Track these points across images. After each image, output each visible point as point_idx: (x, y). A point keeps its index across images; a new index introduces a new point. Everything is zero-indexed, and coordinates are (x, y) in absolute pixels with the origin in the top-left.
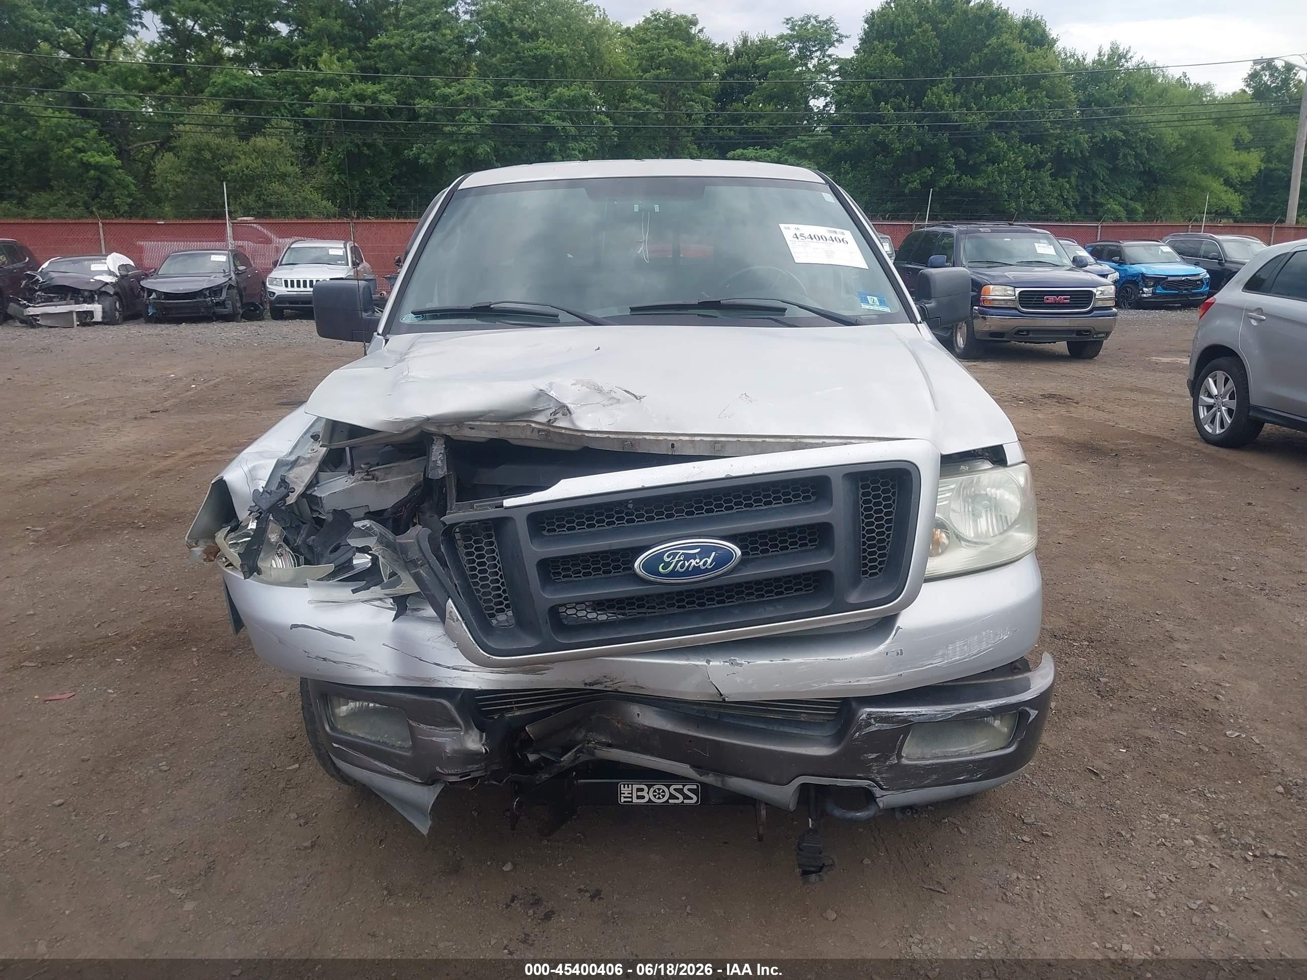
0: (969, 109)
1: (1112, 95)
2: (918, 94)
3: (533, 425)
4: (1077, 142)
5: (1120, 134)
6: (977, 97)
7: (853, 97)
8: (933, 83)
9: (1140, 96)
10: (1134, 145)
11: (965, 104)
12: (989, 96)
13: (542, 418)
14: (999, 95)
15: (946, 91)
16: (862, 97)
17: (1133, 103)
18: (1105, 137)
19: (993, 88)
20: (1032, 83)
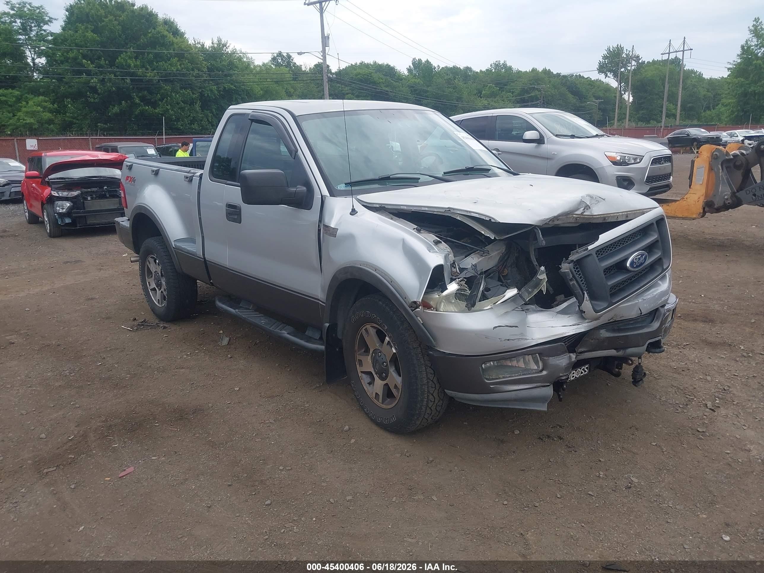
0: (147, 69)
1: (224, 65)
2: (112, 59)
3: (574, 216)
4: (211, 90)
5: (232, 86)
6: (150, 62)
7: (69, 58)
8: (121, 52)
9: (237, 67)
10: (240, 93)
11: (143, 66)
12: (157, 62)
13: (579, 212)
14: (163, 62)
15: (130, 58)
16: (75, 59)
17: (235, 71)
18: (225, 88)
19: (158, 57)
20: (181, 56)
